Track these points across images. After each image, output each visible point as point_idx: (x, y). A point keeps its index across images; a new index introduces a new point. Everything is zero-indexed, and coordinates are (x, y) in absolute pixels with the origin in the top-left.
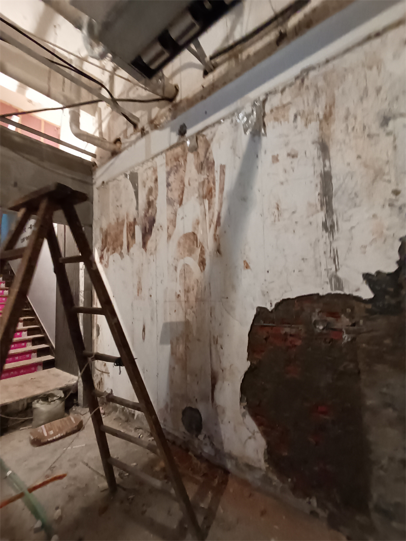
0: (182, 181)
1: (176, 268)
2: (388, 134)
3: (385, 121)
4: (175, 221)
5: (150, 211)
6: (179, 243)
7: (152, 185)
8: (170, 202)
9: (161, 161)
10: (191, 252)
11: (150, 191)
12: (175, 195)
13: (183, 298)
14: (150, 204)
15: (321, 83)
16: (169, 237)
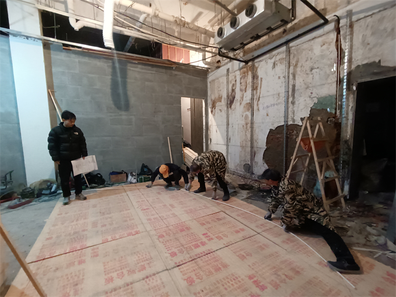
0: (246, 82)
1: (243, 116)
2: (312, 74)
3: (312, 69)
4: (243, 98)
5: (233, 93)
6: (244, 107)
7: (234, 82)
8: (241, 90)
9: (238, 73)
10: (248, 110)
11: (233, 85)
12: (243, 88)
13: (245, 127)
14: (233, 90)
15: (295, 53)
16: (241, 104)
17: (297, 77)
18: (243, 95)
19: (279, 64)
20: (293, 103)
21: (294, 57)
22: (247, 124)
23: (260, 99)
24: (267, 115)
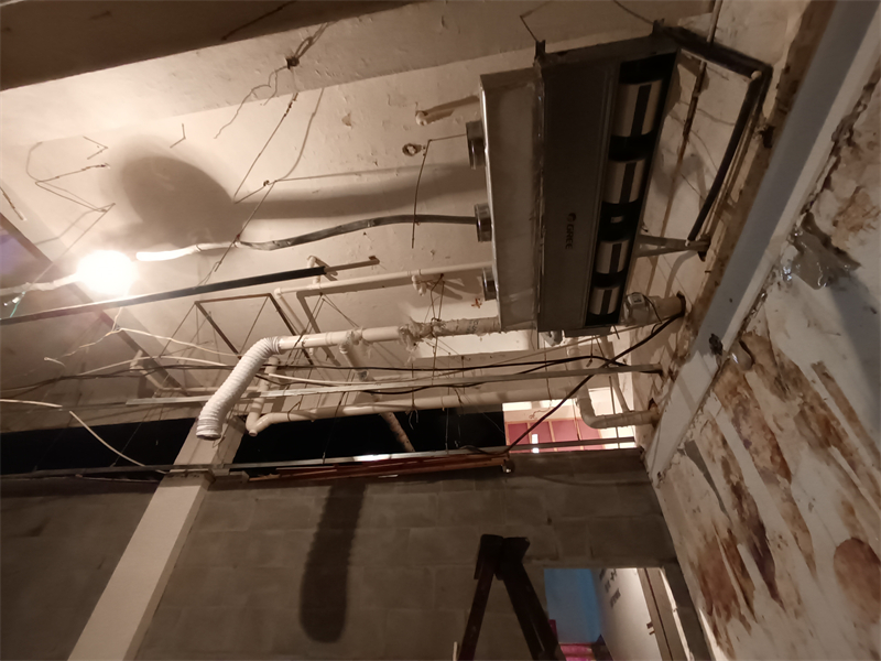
0: (765, 427)
4: (800, 517)
5: (745, 506)
6: (840, 575)
7: (723, 452)
8: (765, 475)
11: (726, 466)
12: (769, 459)
16: (810, 560)
18: (790, 499)
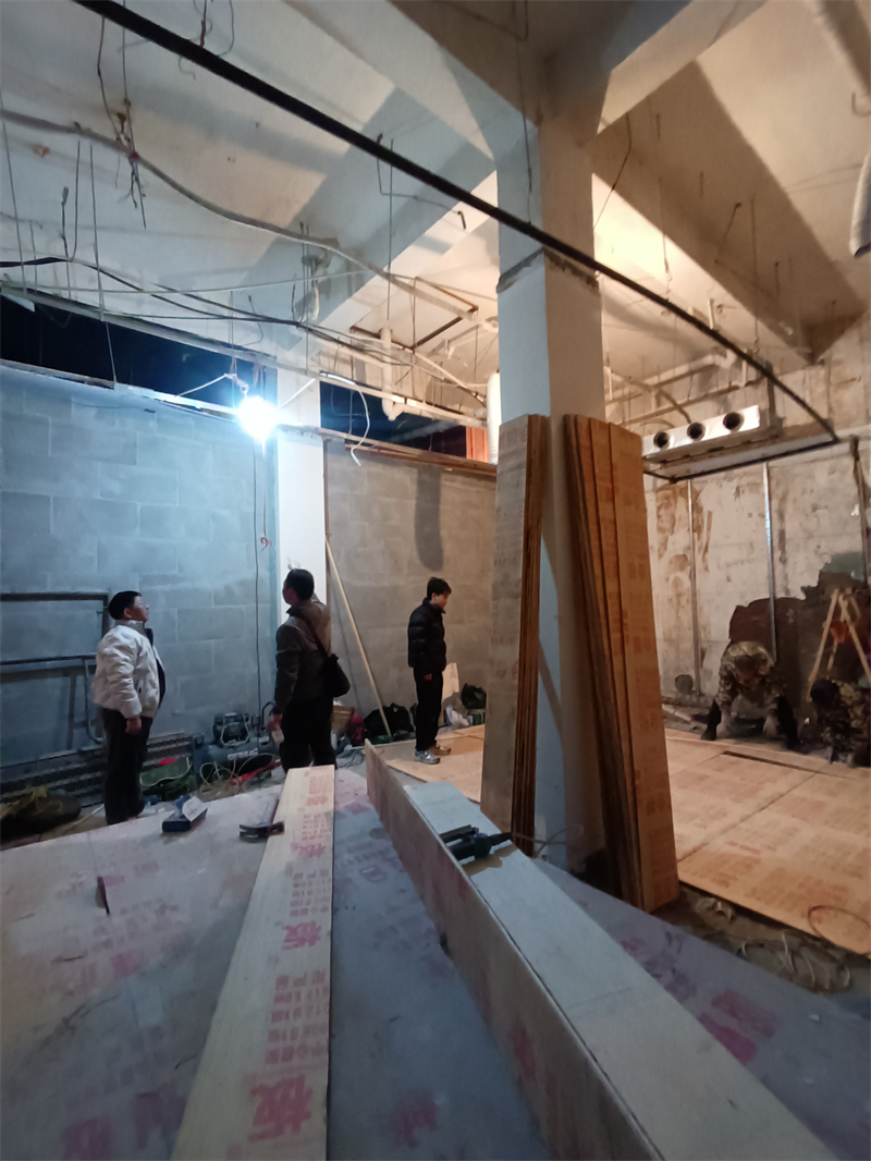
0: (673, 517)
1: (667, 579)
2: (816, 516)
3: (815, 508)
4: (666, 545)
6: (670, 563)
8: (660, 530)
9: (651, 496)
10: (682, 569)
12: (667, 525)
13: (675, 601)
16: (661, 556)
17: (787, 518)
18: (666, 539)
19: (746, 492)
20: (783, 561)
21: (778, 484)
22: (679, 595)
23: (710, 549)
24: (729, 580)
